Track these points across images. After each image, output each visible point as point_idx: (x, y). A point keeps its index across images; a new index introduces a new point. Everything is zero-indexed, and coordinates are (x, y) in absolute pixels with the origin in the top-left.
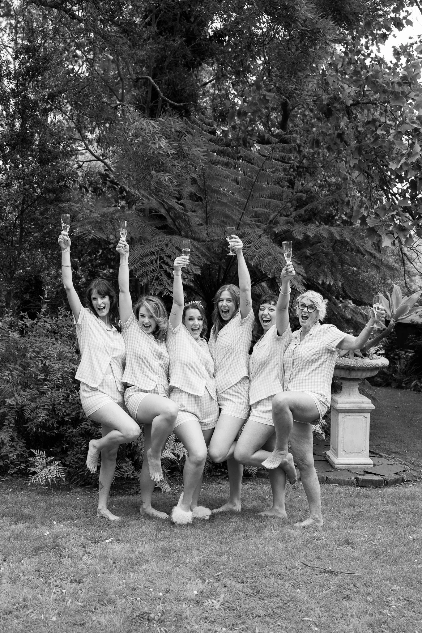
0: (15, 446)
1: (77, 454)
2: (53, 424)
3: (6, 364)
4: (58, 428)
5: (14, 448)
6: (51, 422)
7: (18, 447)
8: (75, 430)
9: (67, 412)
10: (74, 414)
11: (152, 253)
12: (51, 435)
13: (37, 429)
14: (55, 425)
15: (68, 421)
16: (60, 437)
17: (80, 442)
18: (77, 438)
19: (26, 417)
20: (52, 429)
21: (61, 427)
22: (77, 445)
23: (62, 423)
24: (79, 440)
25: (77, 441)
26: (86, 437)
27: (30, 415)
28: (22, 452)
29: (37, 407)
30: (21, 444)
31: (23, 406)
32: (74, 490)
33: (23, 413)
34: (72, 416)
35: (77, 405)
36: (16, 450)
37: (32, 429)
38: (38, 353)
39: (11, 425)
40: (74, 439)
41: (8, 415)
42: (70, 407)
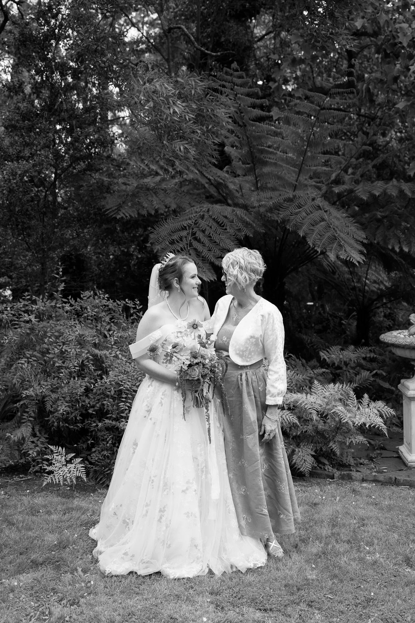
0: (36, 442)
1: (102, 451)
2: (76, 417)
3: (25, 351)
4: (82, 422)
5: (34, 444)
6: (73, 415)
7: (39, 443)
8: (100, 424)
9: (91, 403)
10: (98, 405)
11: (184, 228)
12: (74, 429)
13: (58, 423)
14: (78, 418)
15: (92, 414)
16: (85, 432)
17: (106, 437)
18: (103, 433)
19: (47, 410)
20: (76, 423)
21: (86, 420)
22: (103, 440)
23: (86, 416)
24: (105, 435)
25: (102, 436)
26: (113, 432)
27: (52, 407)
28: (44, 449)
29: (58, 399)
30: (43, 440)
31: (44, 397)
32: (99, 491)
33: (44, 405)
34: (96, 408)
35: (102, 396)
36: (36, 446)
37: (53, 422)
38: (57, 338)
39: (31, 419)
40: (99, 434)
41: (27, 407)
42: (94, 398)
